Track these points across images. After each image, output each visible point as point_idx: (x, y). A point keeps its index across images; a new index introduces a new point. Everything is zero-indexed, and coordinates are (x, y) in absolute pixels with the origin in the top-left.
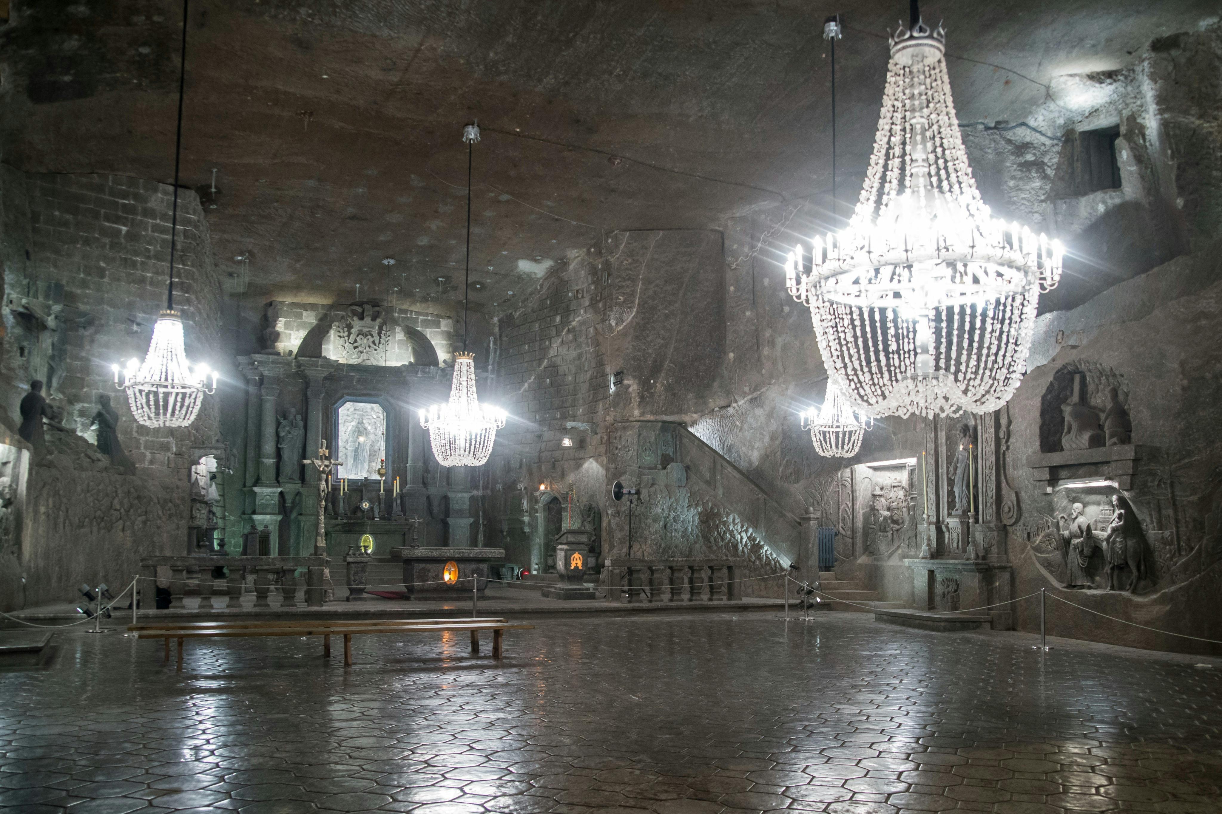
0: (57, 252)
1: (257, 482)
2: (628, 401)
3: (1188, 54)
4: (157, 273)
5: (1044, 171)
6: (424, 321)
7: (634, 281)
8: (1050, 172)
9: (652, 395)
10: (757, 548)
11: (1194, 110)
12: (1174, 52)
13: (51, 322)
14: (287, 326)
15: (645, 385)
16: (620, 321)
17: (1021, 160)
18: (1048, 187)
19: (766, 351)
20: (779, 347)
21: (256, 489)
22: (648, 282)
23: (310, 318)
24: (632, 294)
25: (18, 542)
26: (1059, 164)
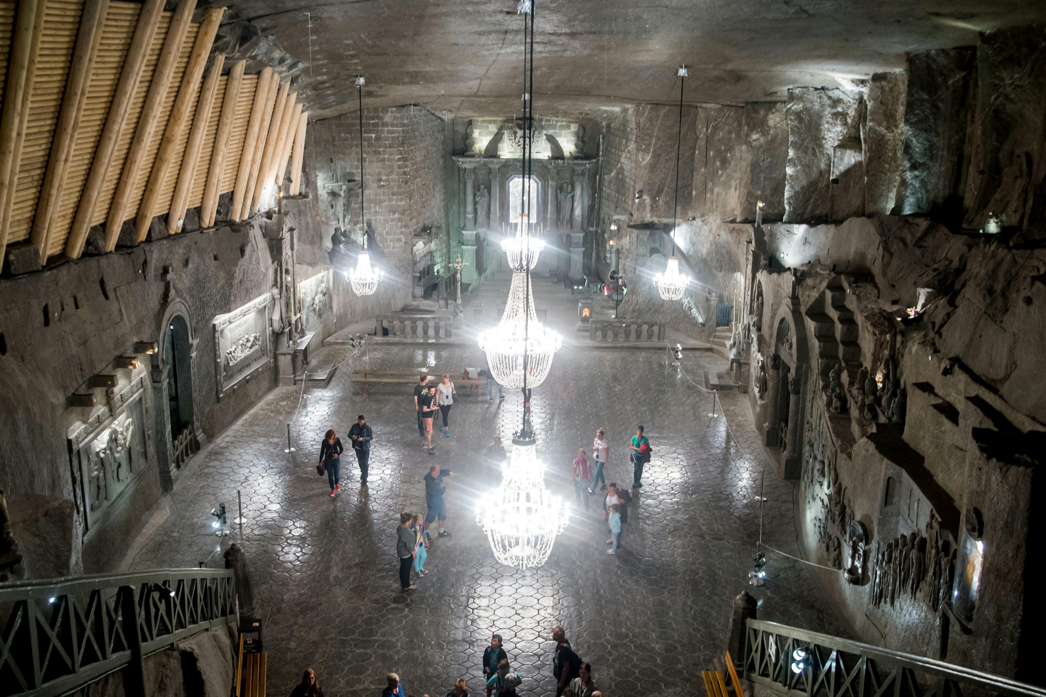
0: (344, 154)
1: (464, 228)
2: (644, 209)
3: (891, 85)
4: (391, 154)
5: (846, 120)
6: (561, 126)
7: (651, 137)
8: (849, 121)
9: (657, 206)
10: (690, 308)
11: (884, 124)
12: (884, 83)
13: (342, 193)
14: (480, 134)
15: (653, 200)
16: (643, 159)
17: (834, 111)
18: (845, 132)
19: (708, 195)
20: (715, 194)
21: (464, 232)
22: (658, 138)
23: (493, 129)
24: (649, 145)
25: (331, 307)
26: (854, 117)
